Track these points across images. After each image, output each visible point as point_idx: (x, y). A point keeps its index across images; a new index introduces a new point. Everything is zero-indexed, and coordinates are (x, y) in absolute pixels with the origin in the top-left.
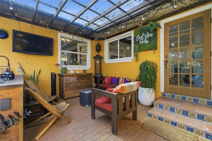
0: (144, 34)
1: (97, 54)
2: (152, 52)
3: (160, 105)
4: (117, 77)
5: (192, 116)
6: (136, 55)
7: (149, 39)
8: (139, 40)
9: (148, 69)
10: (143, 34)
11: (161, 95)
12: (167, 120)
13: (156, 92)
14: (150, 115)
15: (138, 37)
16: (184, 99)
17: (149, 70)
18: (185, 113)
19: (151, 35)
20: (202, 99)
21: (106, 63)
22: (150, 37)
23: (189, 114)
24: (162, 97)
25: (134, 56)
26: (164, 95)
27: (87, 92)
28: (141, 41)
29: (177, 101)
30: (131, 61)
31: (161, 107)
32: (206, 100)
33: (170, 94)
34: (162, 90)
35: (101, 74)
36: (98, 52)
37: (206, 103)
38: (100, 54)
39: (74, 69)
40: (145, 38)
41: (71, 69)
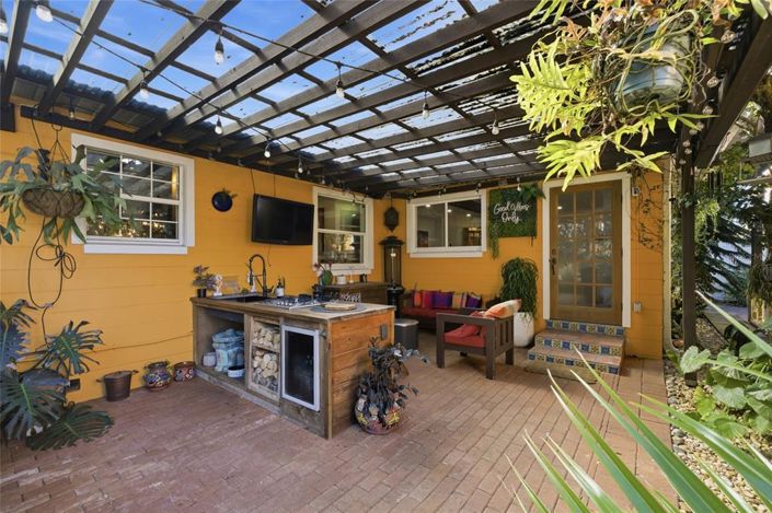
0: (511, 204)
1: (390, 234)
2: (526, 240)
3: (546, 341)
4: (446, 290)
5: (594, 350)
6: (493, 245)
7: (521, 214)
8: (501, 213)
9: (521, 275)
10: (508, 204)
11: (543, 325)
12: (559, 360)
13: (536, 319)
14: (532, 357)
15: (498, 207)
16: (583, 328)
17: (525, 278)
18: (585, 348)
19: (526, 207)
20: (609, 327)
21: (411, 256)
22: (524, 210)
24: (546, 329)
25: (489, 245)
26: (549, 324)
27: (404, 325)
28: (505, 216)
29: (573, 333)
30: (480, 255)
31: (548, 343)
32: (615, 328)
33: (561, 323)
34: (546, 315)
35: (400, 285)
36: (392, 230)
37: (615, 332)
38: (397, 233)
39: (346, 273)
40: (512, 213)
41: (340, 273)
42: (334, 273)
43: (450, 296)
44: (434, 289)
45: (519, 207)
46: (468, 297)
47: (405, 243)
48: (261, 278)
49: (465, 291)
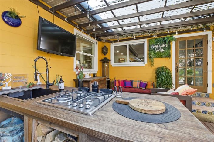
0: (159, 44)
1: (104, 56)
4: (128, 79)
5: (208, 105)
6: (150, 61)
7: (164, 48)
8: (155, 48)
12: (199, 111)
15: (153, 45)
18: (203, 104)
19: (166, 45)
21: (113, 66)
22: (165, 47)
23: (206, 104)
28: (157, 49)
30: (144, 65)
32: (205, 94)
35: (109, 78)
38: (107, 56)
39: (88, 73)
40: (160, 48)
41: (86, 73)
42: (84, 73)
43: (131, 82)
44: (124, 80)
45: (164, 45)
46: (140, 82)
47: (110, 61)
48: (44, 76)
49: (139, 80)
